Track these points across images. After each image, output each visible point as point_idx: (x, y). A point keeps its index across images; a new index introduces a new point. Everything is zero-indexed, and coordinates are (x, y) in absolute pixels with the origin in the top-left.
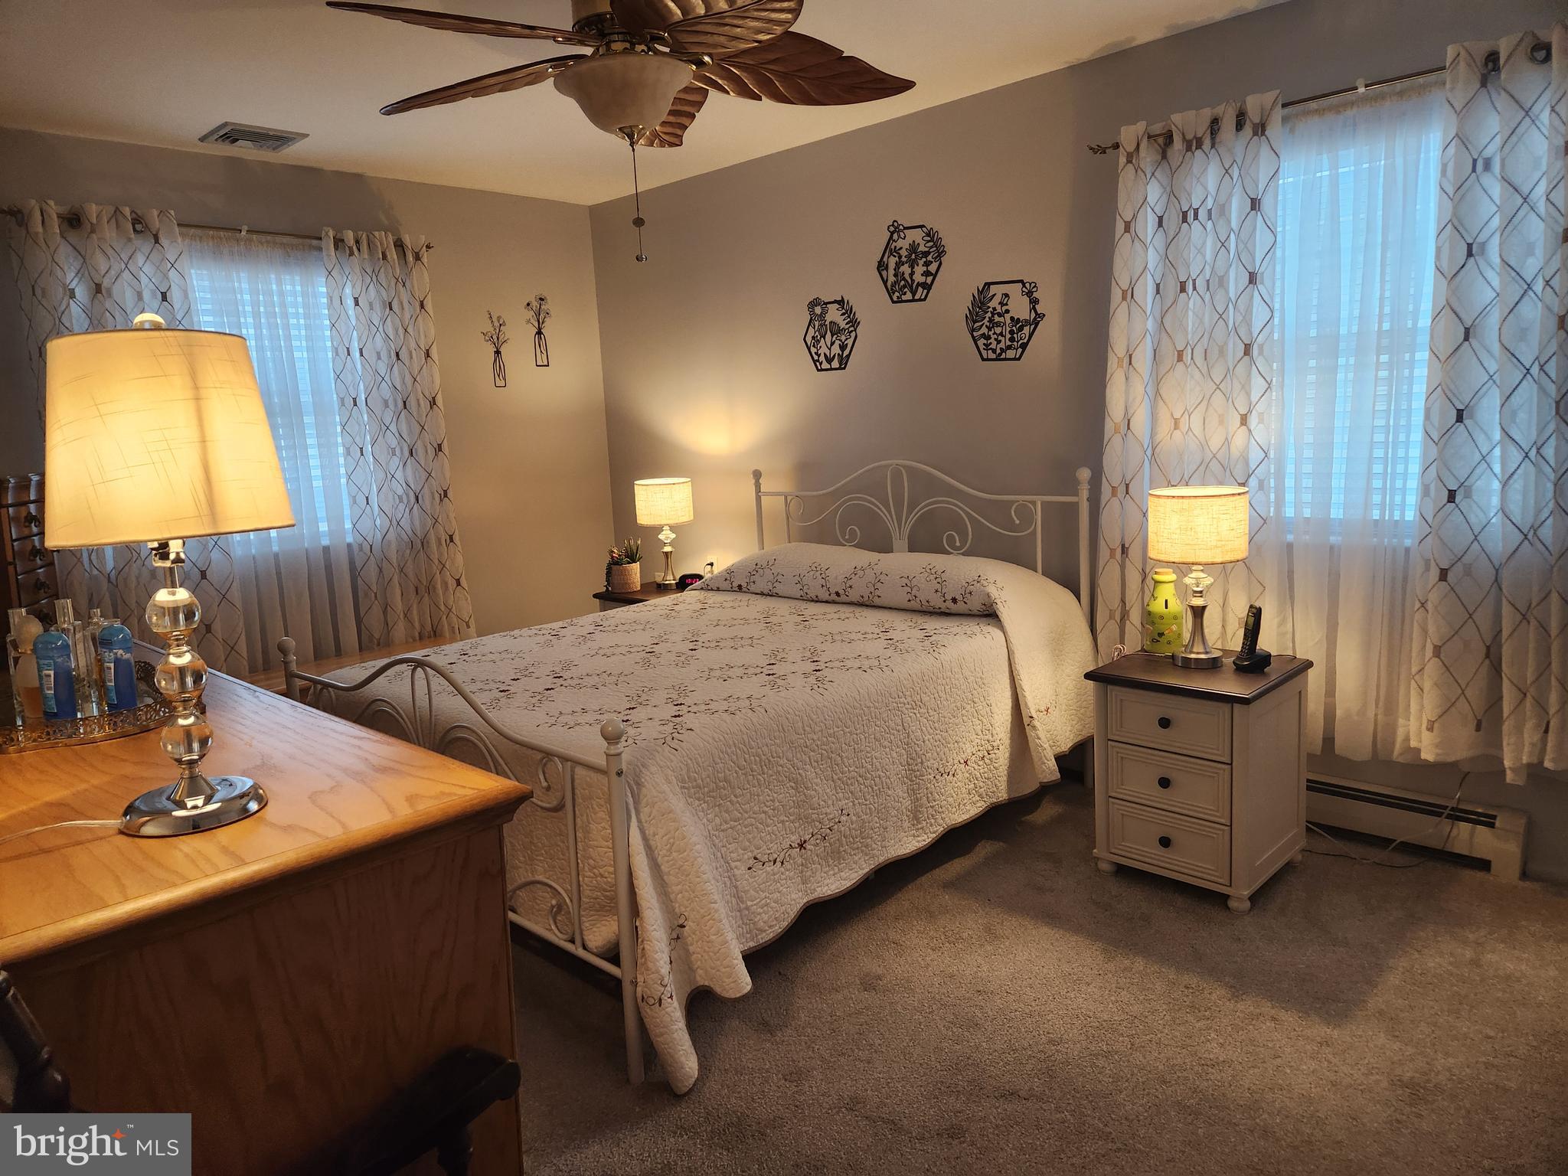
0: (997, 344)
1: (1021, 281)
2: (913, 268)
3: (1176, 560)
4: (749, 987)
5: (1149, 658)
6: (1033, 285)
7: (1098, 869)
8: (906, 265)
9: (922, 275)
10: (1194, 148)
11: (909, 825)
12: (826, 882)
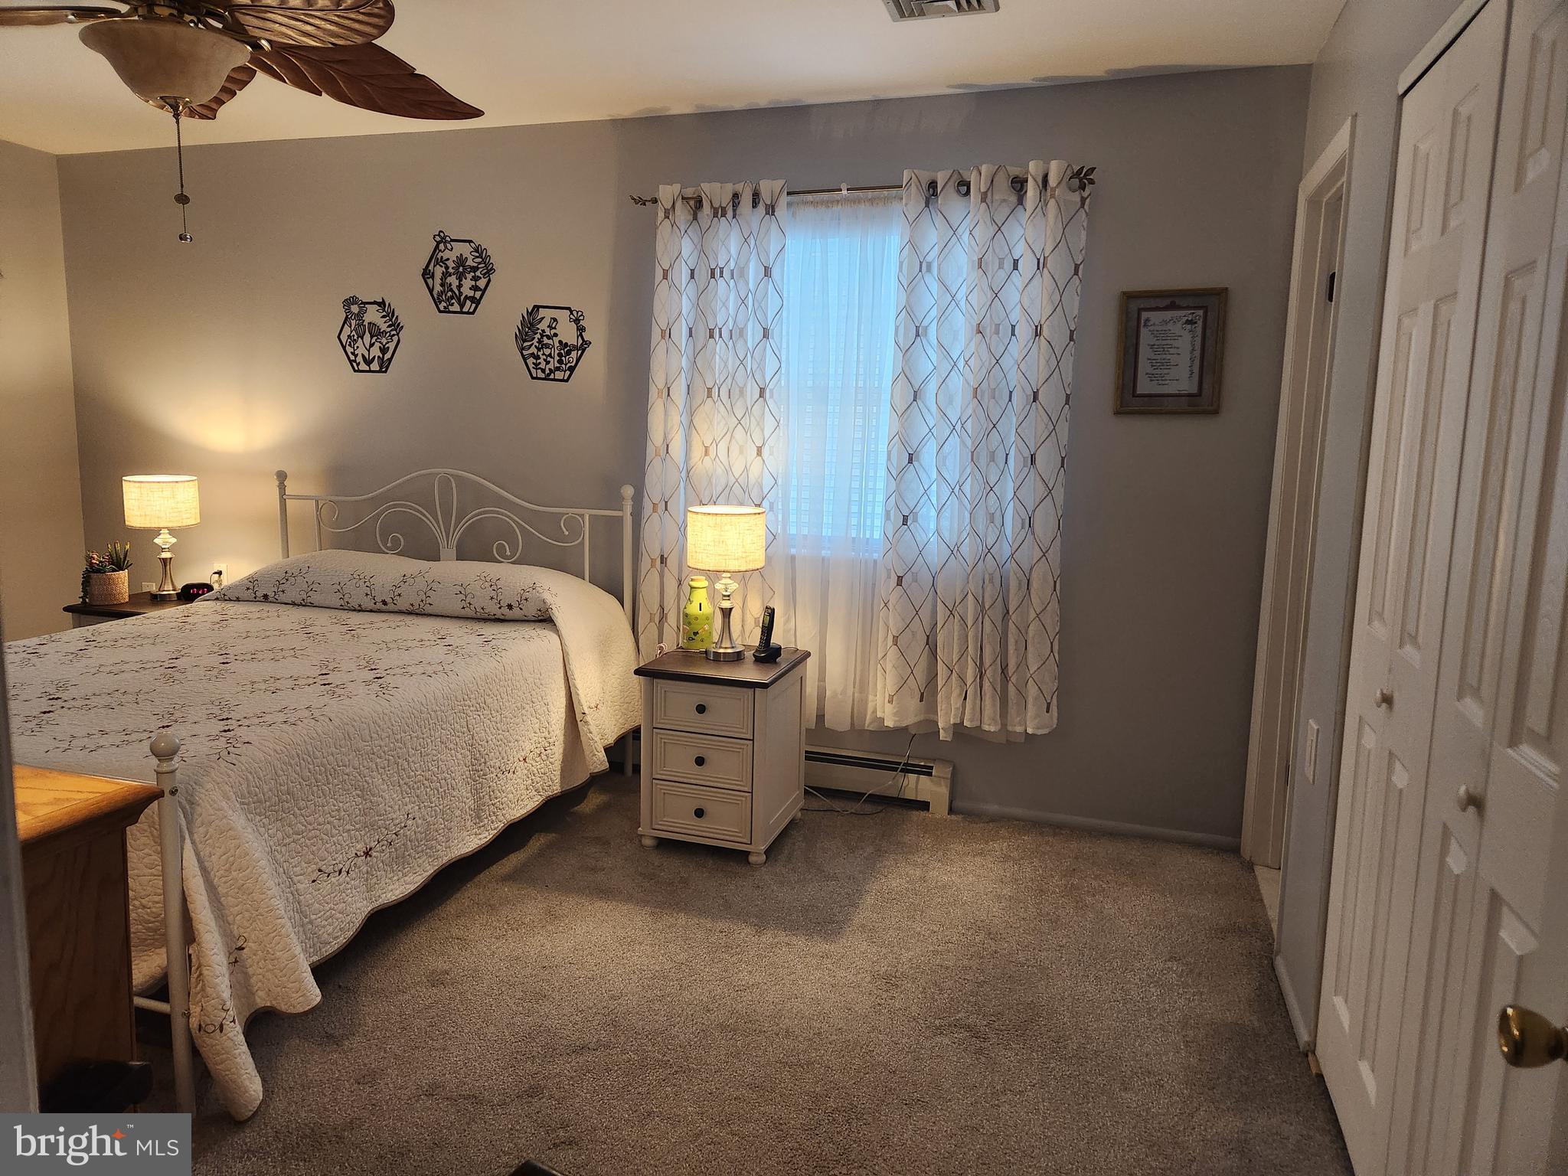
0: (546, 364)
1: (569, 309)
2: (461, 280)
3: (711, 569)
4: (319, 999)
5: (686, 655)
6: (580, 313)
7: (642, 845)
8: (454, 277)
9: (470, 289)
10: (719, 216)
11: (472, 824)
12: (390, 888)
